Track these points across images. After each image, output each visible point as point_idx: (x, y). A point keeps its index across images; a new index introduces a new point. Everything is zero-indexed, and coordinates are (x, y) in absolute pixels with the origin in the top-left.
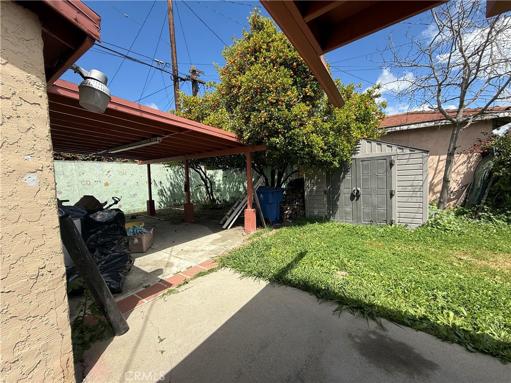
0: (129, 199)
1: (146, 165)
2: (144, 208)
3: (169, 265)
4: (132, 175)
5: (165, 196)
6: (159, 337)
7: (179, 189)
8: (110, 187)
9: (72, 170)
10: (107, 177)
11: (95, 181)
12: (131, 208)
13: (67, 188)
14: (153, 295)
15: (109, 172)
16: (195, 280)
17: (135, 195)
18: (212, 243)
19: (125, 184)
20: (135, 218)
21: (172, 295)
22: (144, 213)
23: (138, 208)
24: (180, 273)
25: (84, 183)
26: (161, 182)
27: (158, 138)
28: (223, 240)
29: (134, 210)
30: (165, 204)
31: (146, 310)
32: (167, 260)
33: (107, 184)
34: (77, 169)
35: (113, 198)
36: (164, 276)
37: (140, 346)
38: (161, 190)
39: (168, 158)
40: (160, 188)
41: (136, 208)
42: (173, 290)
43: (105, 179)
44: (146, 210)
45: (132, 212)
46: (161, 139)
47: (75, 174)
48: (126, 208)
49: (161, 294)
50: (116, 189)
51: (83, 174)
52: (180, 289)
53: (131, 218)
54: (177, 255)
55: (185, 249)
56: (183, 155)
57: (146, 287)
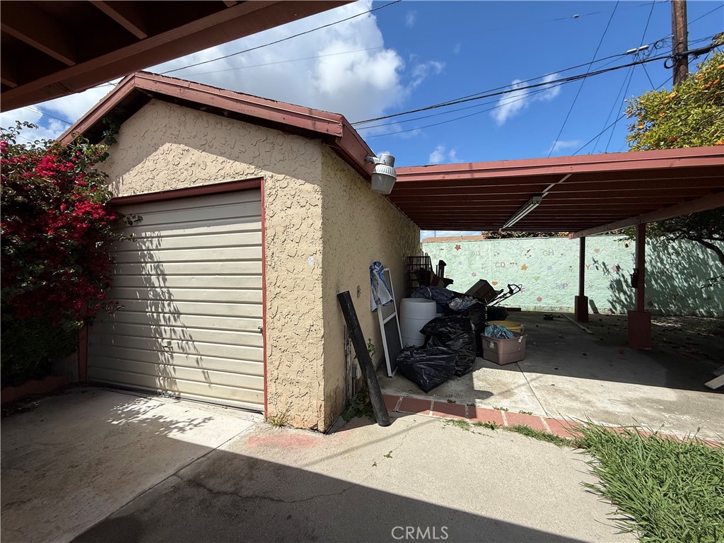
0: (553, 291)
1: (579, 239)
2: (569, 306)
3: (507, 393)
4: (562, 254)
5: (625, 293)
6: (391, 452)
7: (664, 282)
8: (528, 271)
9: (487, 250)
10: (525, 258)
11: (511, 263)
12: (558, 305)
13: (481, 270)
14: (442, 414)
15: (528, 251)
16: (509, 433)
17: (564, 286)
18: (629, 403)
19: (550, 268)
20: (551, 319)
21: (458, 428)
22: (570, 314)
23: (568, 306)
24: (503, 412)
25: (498, 265)
26: (618, 268)
27: (535, 199)
28: (669, 407)
29: (561, 308)
30: (623, 306)
31: (419, 422)
32: (513, 387)
33: (524, 268)
34: (493, 249)
35: (509, 285)
36: (481, 403)
37: (374, 445)
38: (618, 282)
39: (609, 225)
40: (616, 276)
41: (565, 305)
42: (468, 424)
43: (523, 260)
44: (572, 310)
45: (557, 310)
46: (540, 199)
47: (490, 254)
48: (549, 302)
49: (450, 417)
50: (536, 275)
51: (499, 254)
52: (473, 428)
53: (545, 319)
54: (536, 388)
55: (560, 385)
56: (633, 216)
57: (450, 401)
